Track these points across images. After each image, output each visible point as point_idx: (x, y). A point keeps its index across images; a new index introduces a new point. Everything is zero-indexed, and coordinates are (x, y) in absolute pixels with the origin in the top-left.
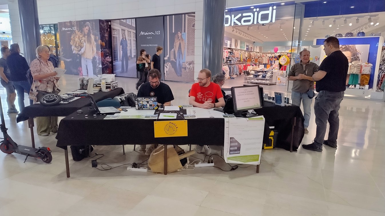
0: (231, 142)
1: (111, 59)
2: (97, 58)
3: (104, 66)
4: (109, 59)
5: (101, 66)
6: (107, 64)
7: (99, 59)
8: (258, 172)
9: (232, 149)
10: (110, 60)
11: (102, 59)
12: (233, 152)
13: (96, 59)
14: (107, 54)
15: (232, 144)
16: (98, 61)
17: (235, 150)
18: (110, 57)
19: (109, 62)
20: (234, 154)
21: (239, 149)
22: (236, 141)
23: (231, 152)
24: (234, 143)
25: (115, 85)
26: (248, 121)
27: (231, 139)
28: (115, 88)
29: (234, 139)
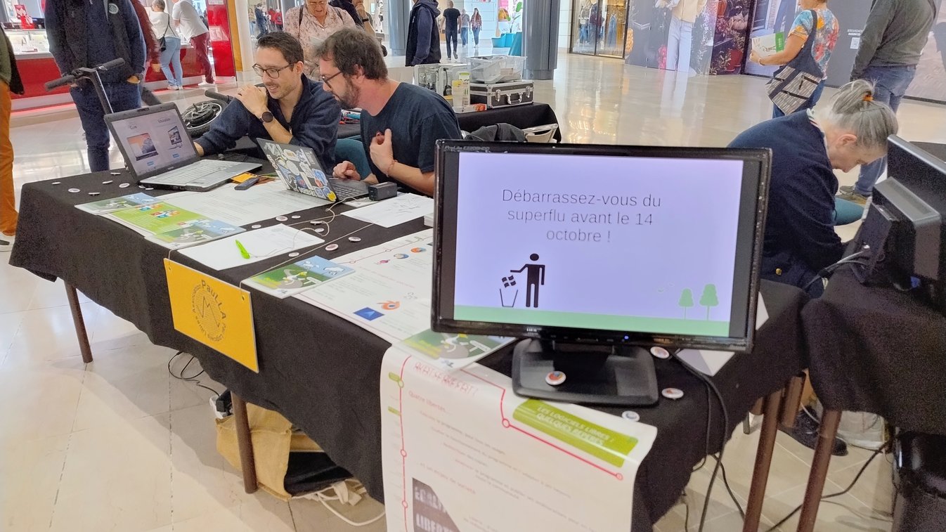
0: (418, 507)
1: (746, 23)
2: (707, 19)
3: (720, 43)
4: (740, 21)
5: (711, 43)
6: (732, 36)
7: (711, 21)
10: (743, 25)
11: (718, 22)
13: (703, 22)
14: (737, 7)
15: (427, 525)
16: (707, 28)
18: (744, 15)
19: (738, 31)
22: (446, 520)
24: (433, 523)
25: (509, 93)
26: (510, 425)
27: (419, 491)
28: (510, 102)
29: (437, 498)
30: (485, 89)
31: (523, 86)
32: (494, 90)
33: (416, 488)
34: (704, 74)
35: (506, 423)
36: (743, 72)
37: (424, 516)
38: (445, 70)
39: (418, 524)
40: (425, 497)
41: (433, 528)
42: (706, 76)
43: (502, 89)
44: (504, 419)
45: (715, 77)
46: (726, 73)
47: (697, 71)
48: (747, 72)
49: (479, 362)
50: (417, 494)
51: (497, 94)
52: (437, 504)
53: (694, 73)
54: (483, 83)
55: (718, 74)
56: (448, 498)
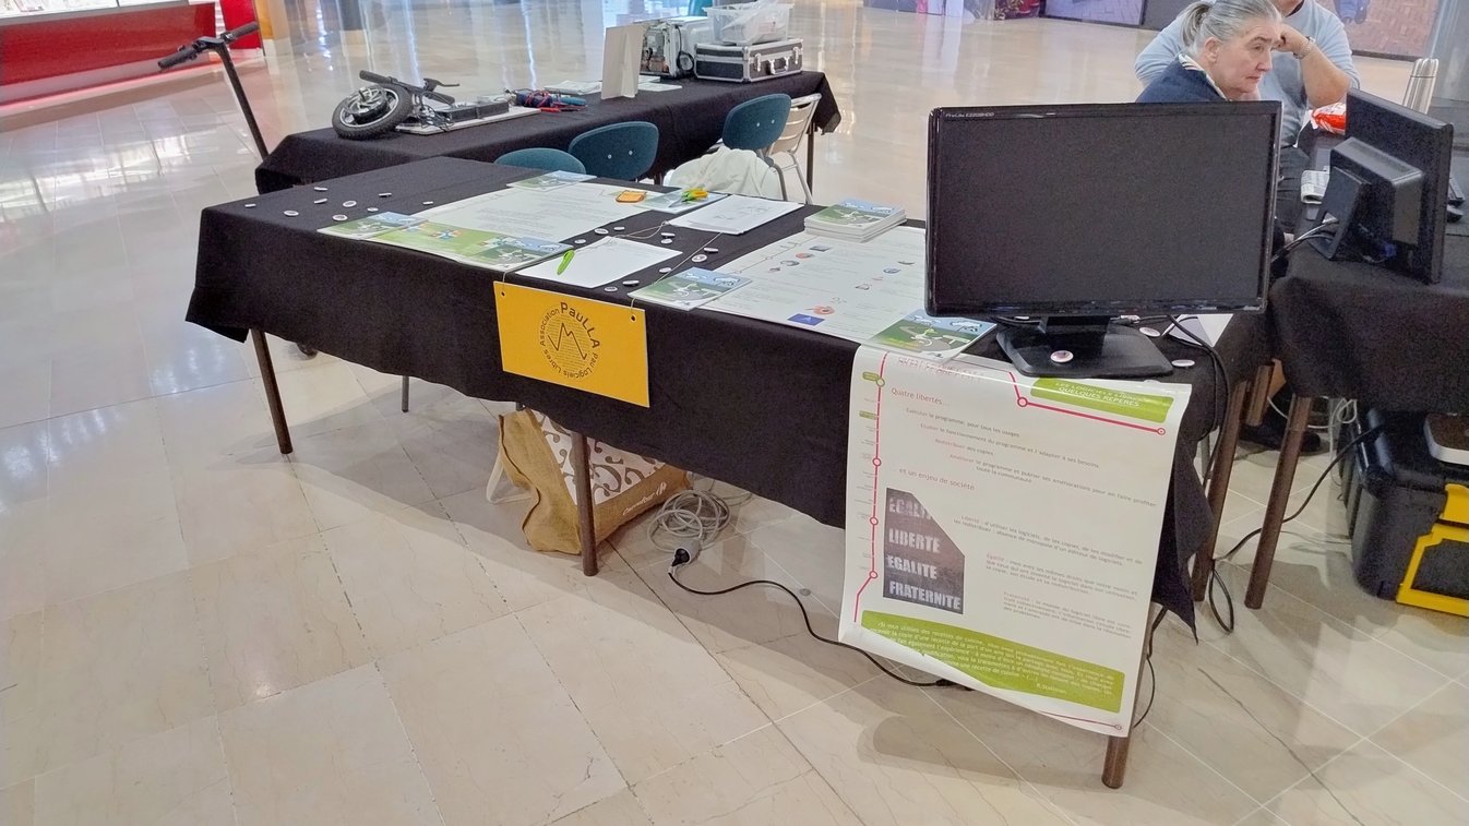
0: (892, 521)
8: (1113, 776)
9: (898, 564)
12: (908, 590)
15: (903, 538)
17: (925, 583)
20: (917, 601)
21: (951, 580)
22: (930, 528)
23: (896, 587)
24: (912, 535)
25: (772, 59)
26: (1027, 403)
27: (895, 502)
28: (773, 71)
29: (920, 505)
30: (740, 54)
31: (790, 47)
32: (753, 54)
33: (891, 500)
34: (986, 18)
35: (1023, 402)
36: (1042, 14)
37: (900, 530)
38: (677, 27)
39: (891, 540)
40: (904, 507)
41: (912, 540)
42: (989, 22)
43: (763, 52)
44: (1020, 398)
45: (1004, 24)
46: (1019, 16)
47: (977, 16)
48: (1048, 14)
49: (964, 352)
50: (892, 506)
51: (756, 60)
52: (919, 512)
53: (971, 17)
54: (735, 45)
55: (1008, 17)
56: (935, 503)
